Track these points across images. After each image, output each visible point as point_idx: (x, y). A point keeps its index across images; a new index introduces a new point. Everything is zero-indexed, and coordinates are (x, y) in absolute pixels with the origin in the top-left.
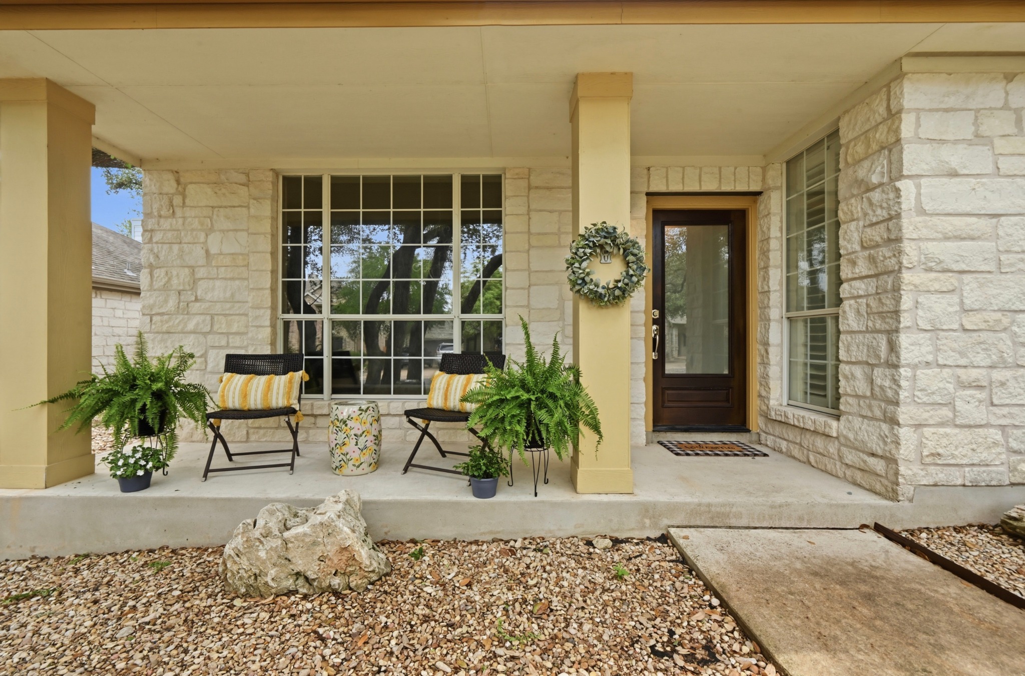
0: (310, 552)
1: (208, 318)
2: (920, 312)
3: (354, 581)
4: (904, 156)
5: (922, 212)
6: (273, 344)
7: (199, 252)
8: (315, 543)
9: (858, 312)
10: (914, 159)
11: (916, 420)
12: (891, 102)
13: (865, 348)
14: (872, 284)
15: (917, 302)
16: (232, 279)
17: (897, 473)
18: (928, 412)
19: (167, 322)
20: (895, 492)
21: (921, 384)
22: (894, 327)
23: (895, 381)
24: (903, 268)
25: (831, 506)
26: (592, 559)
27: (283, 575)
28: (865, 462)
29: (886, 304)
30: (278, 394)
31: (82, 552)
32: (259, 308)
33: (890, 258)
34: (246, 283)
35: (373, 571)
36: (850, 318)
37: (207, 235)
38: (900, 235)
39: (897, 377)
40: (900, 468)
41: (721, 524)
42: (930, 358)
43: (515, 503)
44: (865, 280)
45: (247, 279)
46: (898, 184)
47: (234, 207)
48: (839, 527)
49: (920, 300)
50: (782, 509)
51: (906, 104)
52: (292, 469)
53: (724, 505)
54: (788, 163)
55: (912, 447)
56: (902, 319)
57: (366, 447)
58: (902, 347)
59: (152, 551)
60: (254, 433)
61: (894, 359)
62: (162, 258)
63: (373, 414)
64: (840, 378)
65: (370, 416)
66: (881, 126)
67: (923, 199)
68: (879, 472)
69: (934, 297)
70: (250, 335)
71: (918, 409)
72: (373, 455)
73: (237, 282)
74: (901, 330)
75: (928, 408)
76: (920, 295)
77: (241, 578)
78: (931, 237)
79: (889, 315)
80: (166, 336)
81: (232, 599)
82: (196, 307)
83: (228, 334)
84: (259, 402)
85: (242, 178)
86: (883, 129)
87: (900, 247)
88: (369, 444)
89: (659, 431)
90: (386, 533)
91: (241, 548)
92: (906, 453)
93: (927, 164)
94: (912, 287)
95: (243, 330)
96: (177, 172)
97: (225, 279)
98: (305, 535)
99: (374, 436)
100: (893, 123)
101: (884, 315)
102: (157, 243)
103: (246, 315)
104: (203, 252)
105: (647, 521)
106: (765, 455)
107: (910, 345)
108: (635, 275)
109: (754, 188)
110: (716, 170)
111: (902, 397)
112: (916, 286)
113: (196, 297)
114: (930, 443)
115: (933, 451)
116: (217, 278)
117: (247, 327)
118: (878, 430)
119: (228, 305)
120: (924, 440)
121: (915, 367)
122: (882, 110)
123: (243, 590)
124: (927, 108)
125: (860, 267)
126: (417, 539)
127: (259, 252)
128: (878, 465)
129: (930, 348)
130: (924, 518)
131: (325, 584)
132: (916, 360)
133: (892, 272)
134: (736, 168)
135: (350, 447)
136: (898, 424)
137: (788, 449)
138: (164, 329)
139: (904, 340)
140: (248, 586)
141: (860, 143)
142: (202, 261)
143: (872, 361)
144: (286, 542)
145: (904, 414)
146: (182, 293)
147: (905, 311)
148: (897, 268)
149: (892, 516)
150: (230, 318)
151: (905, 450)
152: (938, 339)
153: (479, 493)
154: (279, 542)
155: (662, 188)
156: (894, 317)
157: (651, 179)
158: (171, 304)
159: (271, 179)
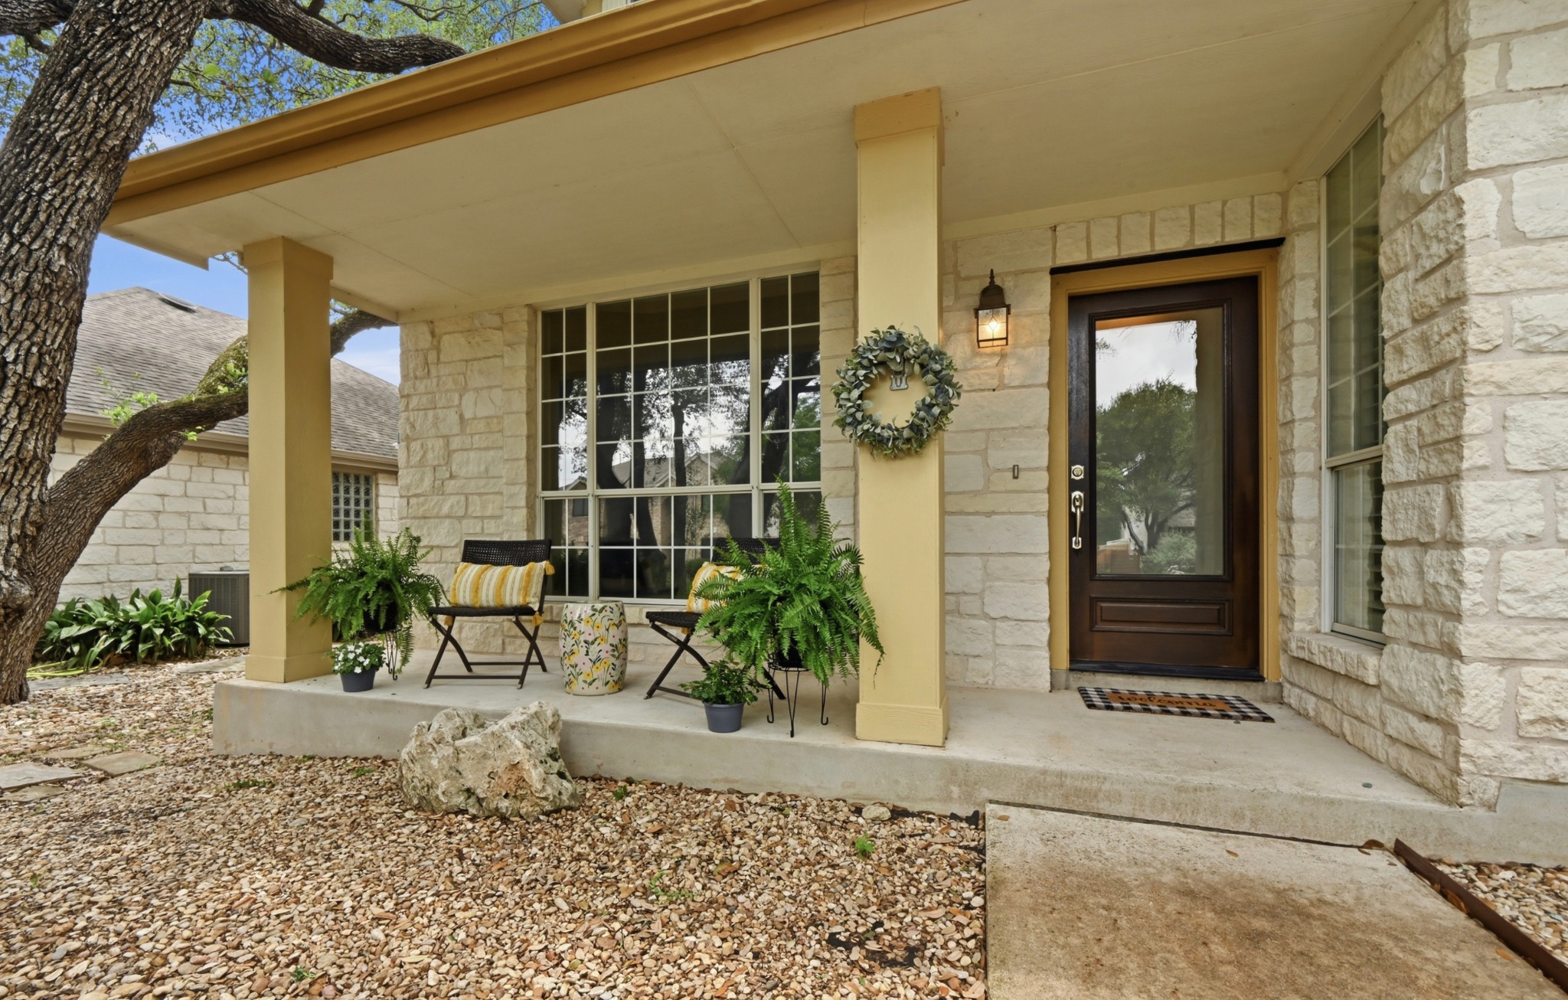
0: (480, 766)
1: (463, 498)
2: (1514, 437)
3: (525, 807)
4: (1469, 134)
5: (1516, 237)
6: (530, 528)
7: (453, 417)
8: (485, 756)
9: (1407, 445)
10: (1494, 135)
11: (1503, 650)
12: (1449, 32)
13: (1416, 512)
14: (1426, 389)
15: (1505, 417)
16: (487, 449)
17: (1457, 753)
18: (1535, 634)
19: (423, 504)
20: (1454, 786)
21: (1509, 578)
22: (1453, 469)
23: (1455, 573)
24: (1469, 353)
25: (1303, 799)
26: (846, 829)
27: (453, 790)
28: (1412, 731)
29: (1443, 426)
30: (512, 589)
31: (308, 754)
32: (513, 484)
33: (1448, 335)
34: (500, 453)
35: (546, 799)
36: (1396, 459)
37: (461, 397)
38: (1462, 289)
39: (1457, 566)
40: (1461, 742)
41: (1082, 809)
42: (1536, 527)
43: (758, 742)
44: (1417, 384)
45: (501, 448)
46: (1460, 190)
47: (488, 358)
48: (1318, 839)
49: (1510, 413)
50: (1199, 794)
51: (1474, 31)
52: (522, 683)
53: (1087, 777)
54: (1330, 175)
55: (1493, 702)
56: (1466, 452)
57: (599, 659)
58: (1466, 505)
59: (366, 759)
60: (510, 644)
61: (1454, 530)
62: (418, 428)
63: (612, 616)
64: (1384, 574)
65: (606, 618)
66: (1437, 82)
67: (1517, 210)
68: (1432, 750)
69: (1547, 406)
70: (505, 518)
71: (1508, 629)
72: (611, 670)
73: (492, 453)
74: (1464, 474)
75: (1535, 627)
76: (1512, 403)
77: (415, 788)
78: (1541, 285)
79: (1447, 445)
80: (422, 522)
81: (405, 810)
82: (451, 485)
83: (482, 518)
84: (491, 598)
85: (496, 321)
86: (1439, 85)
87: (1462, 311)
88: (603, 655)
89: (1082, 671)
90: (599, 766)
91: (414, 752)
92: (1477, 715)
93: (1527, 140)
94: (1490, 388)
95: (498, 513)
96: (432, 322)
97: (479, 449)
98: (476, 744)
99: (612, 645)
100: (1453, 72)
101: (1441, 446)
102: (413, 410)
103: (500, 493)
104: (457, 417)
105: (955, 791)
106: (1267, 719)
107: (1486, 502)
108: (938, 405)
109: (1262, 233)
110: (1185, 213)
111: (1466, 604)
112: (1499, 386)
113: (451, 473)
114: (1536, 697)
115: (1547, 714)
116: (470, 449)
117: (502, 508)
118: (1432, 669)
119: (482, 482)
120: (1523, 691)
121: (1499, 546)
122: (1438, 52)
123: (416, 802)
124: (1531, 26)
125: (1410, 360)
126: (635, 778)
127: (513, 413)
128: (1431, 736)
129: (1539, 508)
130: (1523, 844)
131: (493, 806)
132: (1502, 533)
133: (1452, 361)
134: (1224, 203)
135: (579, 657)
136: (1460, 657)
137: (1318, 713)
138: (420, 513)
139: (1471, 493)
140: (422, 798)
141: (1408, 122)
142: (456, 430)
143: (1425, 538)
144: (457, 751)
145: (1470, 637)
146: (438, 469)
147: (1473, 436)
148: (1458, 354)
149: (1443, 832)
150: (484, 497)
151: (1476, 708)
152: (1558, 488)
153: (715, 725)
154: (451, 750)
155: (1079, 257)
156: (1455, 449)
157: (1059, 244)
158: (427, 482)
159: (526, 318)
